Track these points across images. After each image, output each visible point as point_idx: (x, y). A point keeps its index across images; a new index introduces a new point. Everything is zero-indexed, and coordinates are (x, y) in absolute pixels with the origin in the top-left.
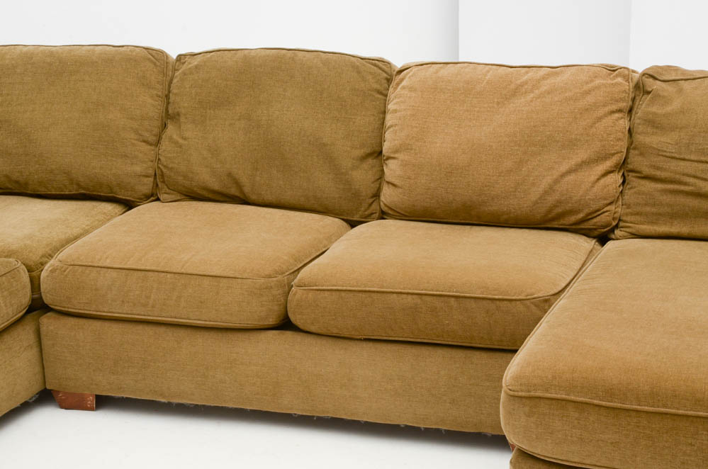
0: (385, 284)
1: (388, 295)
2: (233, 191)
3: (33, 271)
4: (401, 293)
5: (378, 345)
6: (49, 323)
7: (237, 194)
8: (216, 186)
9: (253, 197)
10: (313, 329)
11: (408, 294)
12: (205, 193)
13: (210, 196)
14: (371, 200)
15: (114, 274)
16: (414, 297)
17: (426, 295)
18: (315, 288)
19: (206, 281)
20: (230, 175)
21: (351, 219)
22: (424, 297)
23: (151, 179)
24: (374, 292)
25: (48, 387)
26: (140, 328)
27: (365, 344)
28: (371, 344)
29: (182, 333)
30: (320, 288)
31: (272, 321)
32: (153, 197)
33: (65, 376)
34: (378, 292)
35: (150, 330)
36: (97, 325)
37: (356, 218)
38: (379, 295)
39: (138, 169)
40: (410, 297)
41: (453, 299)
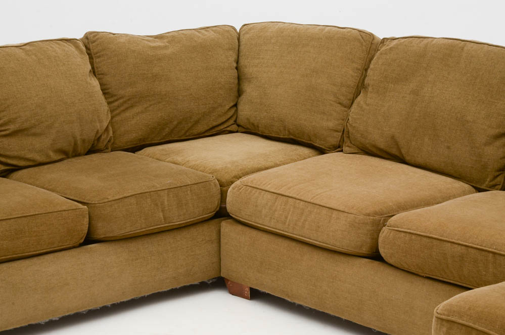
0: (445, 234)
1: (445, 243)
2: (394, 151)
3: (224, 187)
4: (453, 243)
5: (436, 284)
6: (226, 227)
7: (397, 154)
8: (382, 145)
9: (408, 158)
10: (391, 261)
11: (459, 244)
12: (374, 150)
13: (378, 153)
14: (498, 173)
15: (269, 196)
16: (463, 247)
17: (472, 247)
18: (396, 229)
19: (324, 211)
20: (393, 137)
21: (479, 187)
22: (470, 249)
23: (340, 134)
24: (435, 239)
25: (222, 275)
26: (280, 241)
27: (427, 282)
28: (431, 282)
29: (306, 249)
30: (400, 229)
31: (365, 250)
32: (338, 148)
33: (231, 269)
34: (438, 239)
35: (285, 243)
36: (254, 233)
37: (483, 187)
38: (438, 242)
39: (331, 124)
40: (460, 247)
41: (491, 255)
